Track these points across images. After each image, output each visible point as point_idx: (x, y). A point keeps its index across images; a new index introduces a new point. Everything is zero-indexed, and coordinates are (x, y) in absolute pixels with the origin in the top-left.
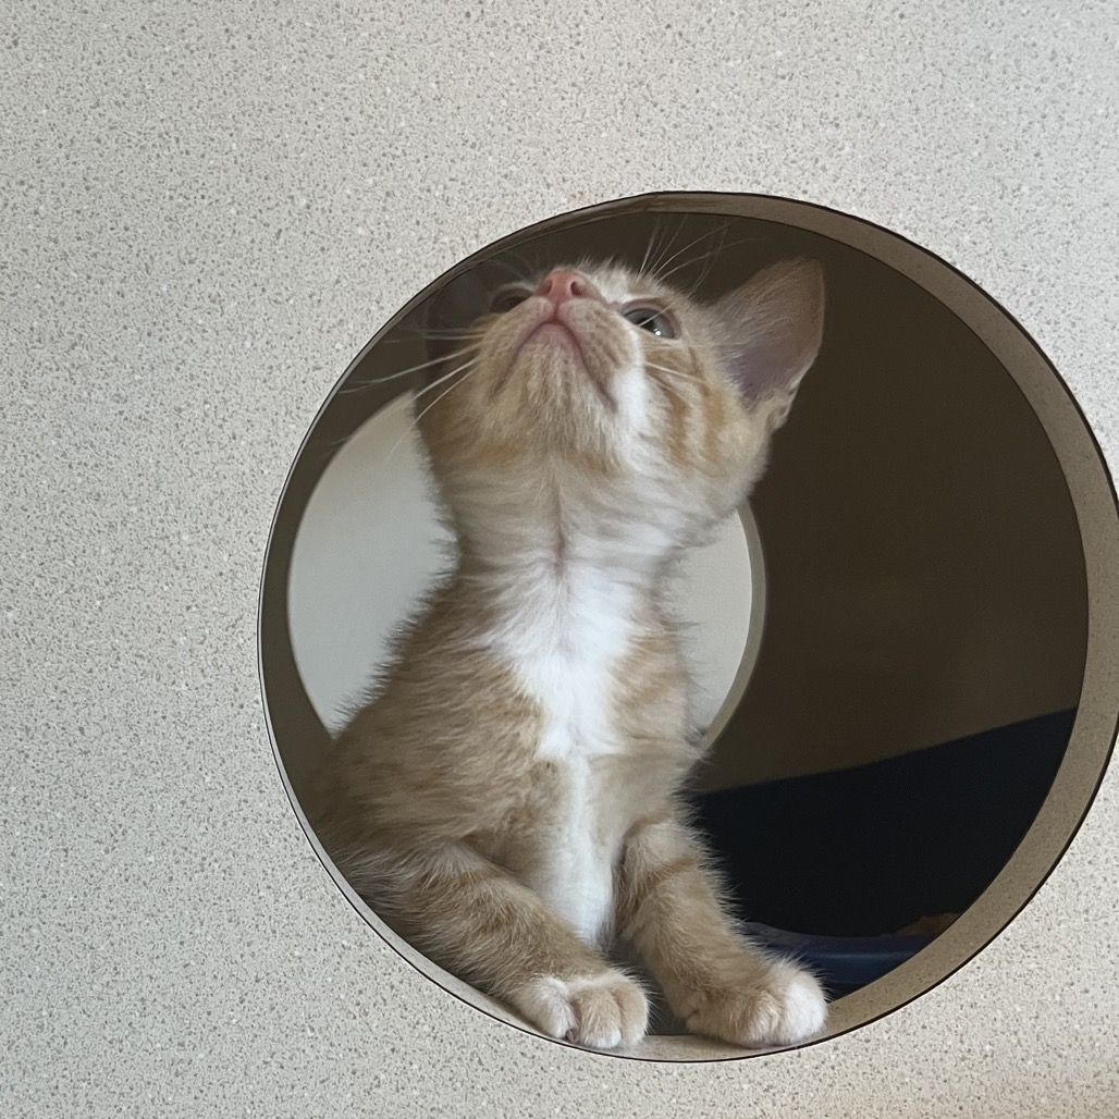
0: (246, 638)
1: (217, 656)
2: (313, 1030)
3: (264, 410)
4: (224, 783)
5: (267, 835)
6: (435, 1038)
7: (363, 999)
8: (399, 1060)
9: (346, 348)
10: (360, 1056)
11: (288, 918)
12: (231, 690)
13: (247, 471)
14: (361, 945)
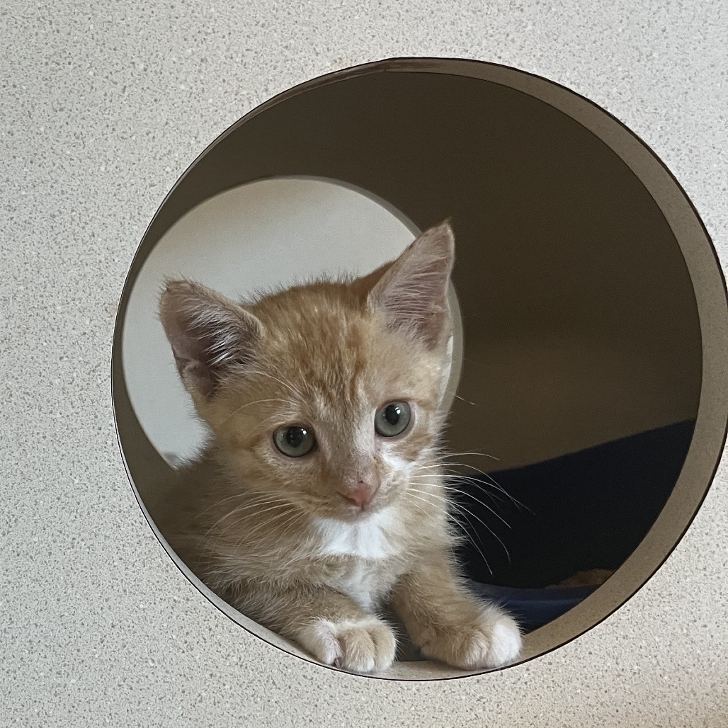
0: (103, 379)
1: (82, 392)
2: (153, 661)
3: (115, 215)
4: (88, 484)
5: (120, 522)
6: (241, 666)
7: (189, 639)
8: (215, 682)
9: (173, 171)
10: (188, 680)
11: (135, 581)
12: (92, 417)
13: (103, 260)
14: (188, 600)
